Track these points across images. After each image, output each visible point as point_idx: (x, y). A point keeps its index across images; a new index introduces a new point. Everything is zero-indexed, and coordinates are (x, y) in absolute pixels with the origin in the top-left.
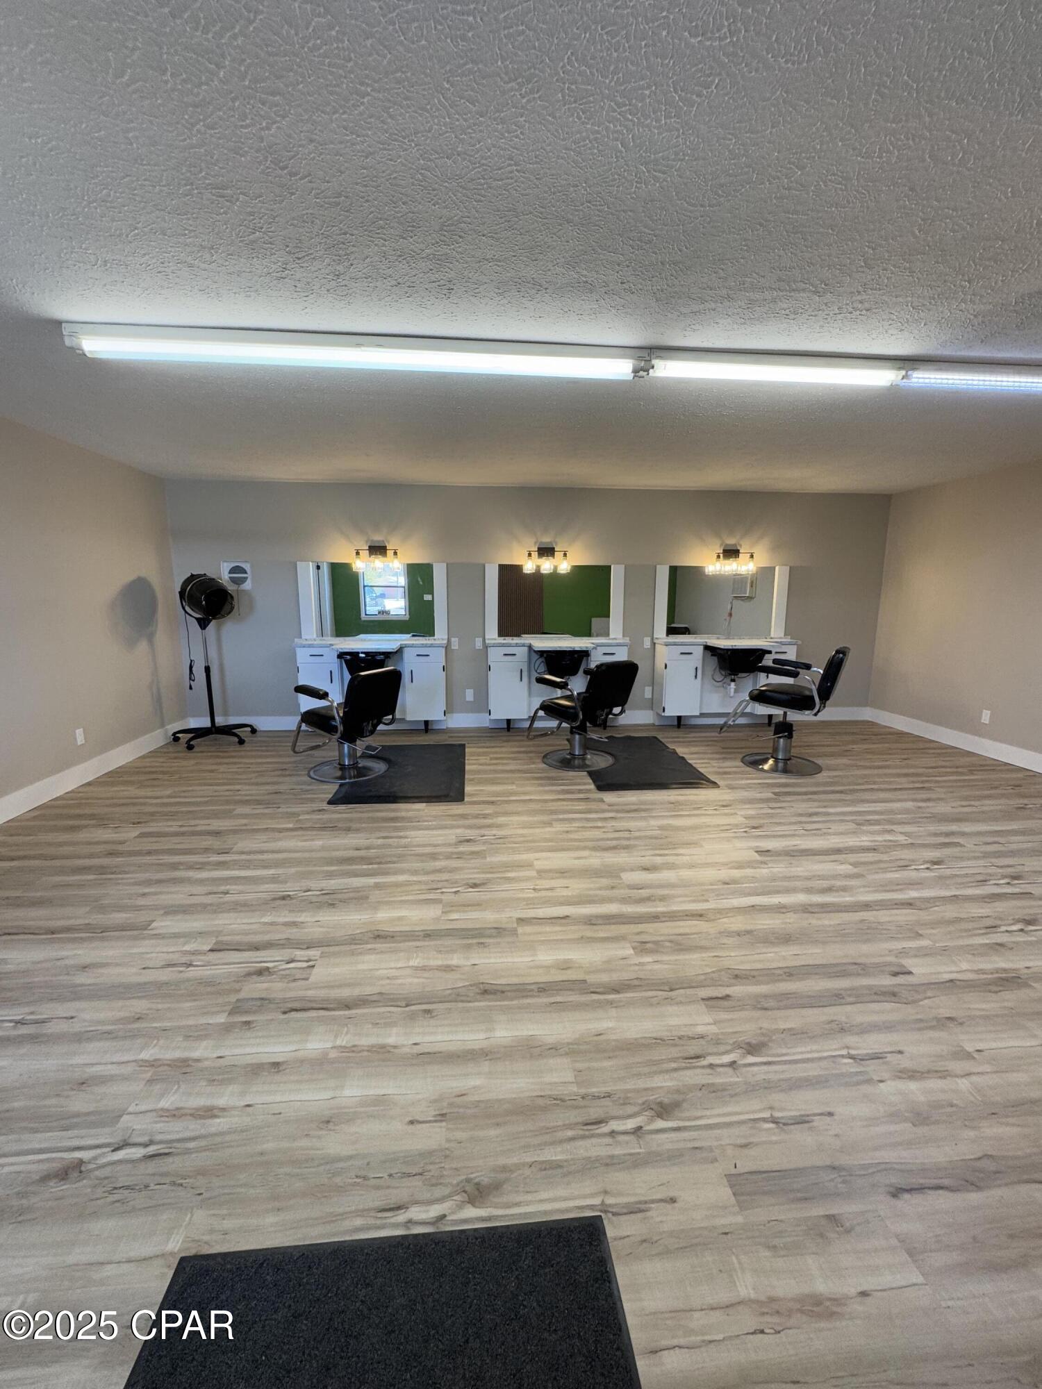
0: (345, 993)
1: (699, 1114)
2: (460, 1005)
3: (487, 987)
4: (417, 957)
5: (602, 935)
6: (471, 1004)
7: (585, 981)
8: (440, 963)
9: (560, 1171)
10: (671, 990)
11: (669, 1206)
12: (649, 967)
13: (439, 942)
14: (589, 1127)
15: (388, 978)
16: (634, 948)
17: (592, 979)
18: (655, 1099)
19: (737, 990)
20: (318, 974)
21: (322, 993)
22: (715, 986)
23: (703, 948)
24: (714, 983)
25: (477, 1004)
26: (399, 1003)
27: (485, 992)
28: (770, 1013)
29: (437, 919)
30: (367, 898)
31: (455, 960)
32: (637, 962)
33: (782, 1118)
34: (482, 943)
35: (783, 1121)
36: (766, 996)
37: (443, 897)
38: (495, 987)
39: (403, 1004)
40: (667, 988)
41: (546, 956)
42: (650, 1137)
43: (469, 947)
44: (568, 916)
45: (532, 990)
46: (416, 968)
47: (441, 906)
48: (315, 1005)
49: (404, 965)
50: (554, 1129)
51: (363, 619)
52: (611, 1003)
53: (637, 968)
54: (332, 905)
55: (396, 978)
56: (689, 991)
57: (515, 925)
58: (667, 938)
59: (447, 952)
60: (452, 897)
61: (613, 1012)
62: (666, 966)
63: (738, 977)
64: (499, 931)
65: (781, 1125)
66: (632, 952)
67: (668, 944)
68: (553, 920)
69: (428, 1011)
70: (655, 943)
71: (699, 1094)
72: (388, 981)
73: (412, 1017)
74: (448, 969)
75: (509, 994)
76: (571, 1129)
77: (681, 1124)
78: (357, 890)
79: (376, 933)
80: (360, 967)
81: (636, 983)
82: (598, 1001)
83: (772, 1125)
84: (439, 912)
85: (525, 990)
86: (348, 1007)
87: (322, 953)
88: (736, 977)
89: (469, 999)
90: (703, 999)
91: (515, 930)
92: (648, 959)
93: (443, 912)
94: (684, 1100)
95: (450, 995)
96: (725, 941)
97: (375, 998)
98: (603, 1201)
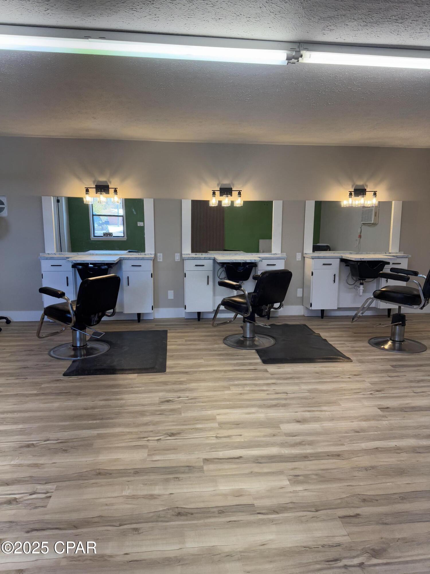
0: (74, 516)
2: (160, 524)
3: (182, 511)
4: (129, 488)
5: (265, 470)
6: (168, 524)
7: (252, 505)
8: (145, 493)
10: (317, 511)
12: (300, 494)
13: (145, 477)
15: (106, 505)
16: (289, 480)
17: (258, 503)
19: (366, 510)
20: (54, 503)
21: (57, 517)
22: (349, 507)
23: (340, 480)
24: (348, 505)
25: (172, 523)
26: (114, 524)
27: (179, 514)
28: (389, 526)
29: (144, 461)
30: (92, 445)
31: (157, 490)
32: (292, 491)
34: (177, 478)
36: (386, 515)
37: (148, 444)
38: (186, 510)
39: (118, 524)
40: (313, 509)
41: (224, 487)
43: (167, 480)
44: (241, 457)
45: (214, 512)
46: (128, 497)
47: (147, 451)
48: (50, 526)
49: (119, 495)
51: (92, 239)
52: (272, 521)
53: (291, 495)
54: (65, 451)
55: (112, 504)
56: (329, 512)
57: (202, 464)
58: (314, 472)
59: (151, 485)
60: (155, 443)
61: (274, 528)
62: (312, 493)
63: (366, 500)
64: (190, 468)
66: (288, 483)
67: (314, 477)
68: (230, 460)
69: (136, 530)
70: (306, 476)
72: (106, 507)
73: (124, 534)
74: (152, 497)
75: (197, 515)
78: (84, 439)
79: (98, 471)
80: (85, 497)
81: (291, 506)
82: (262, 520)
84: (146, 455)
85: (209, 512)
86: (76, 527)
87: (56, 487)
88: (364, 500)
89: (166, 519)
90: (339, 517)
91: (202, 467)
92: (299, 488)
93: (148, 455)
95: (152, 517)
96: (356, 474)
97: (96, 520)
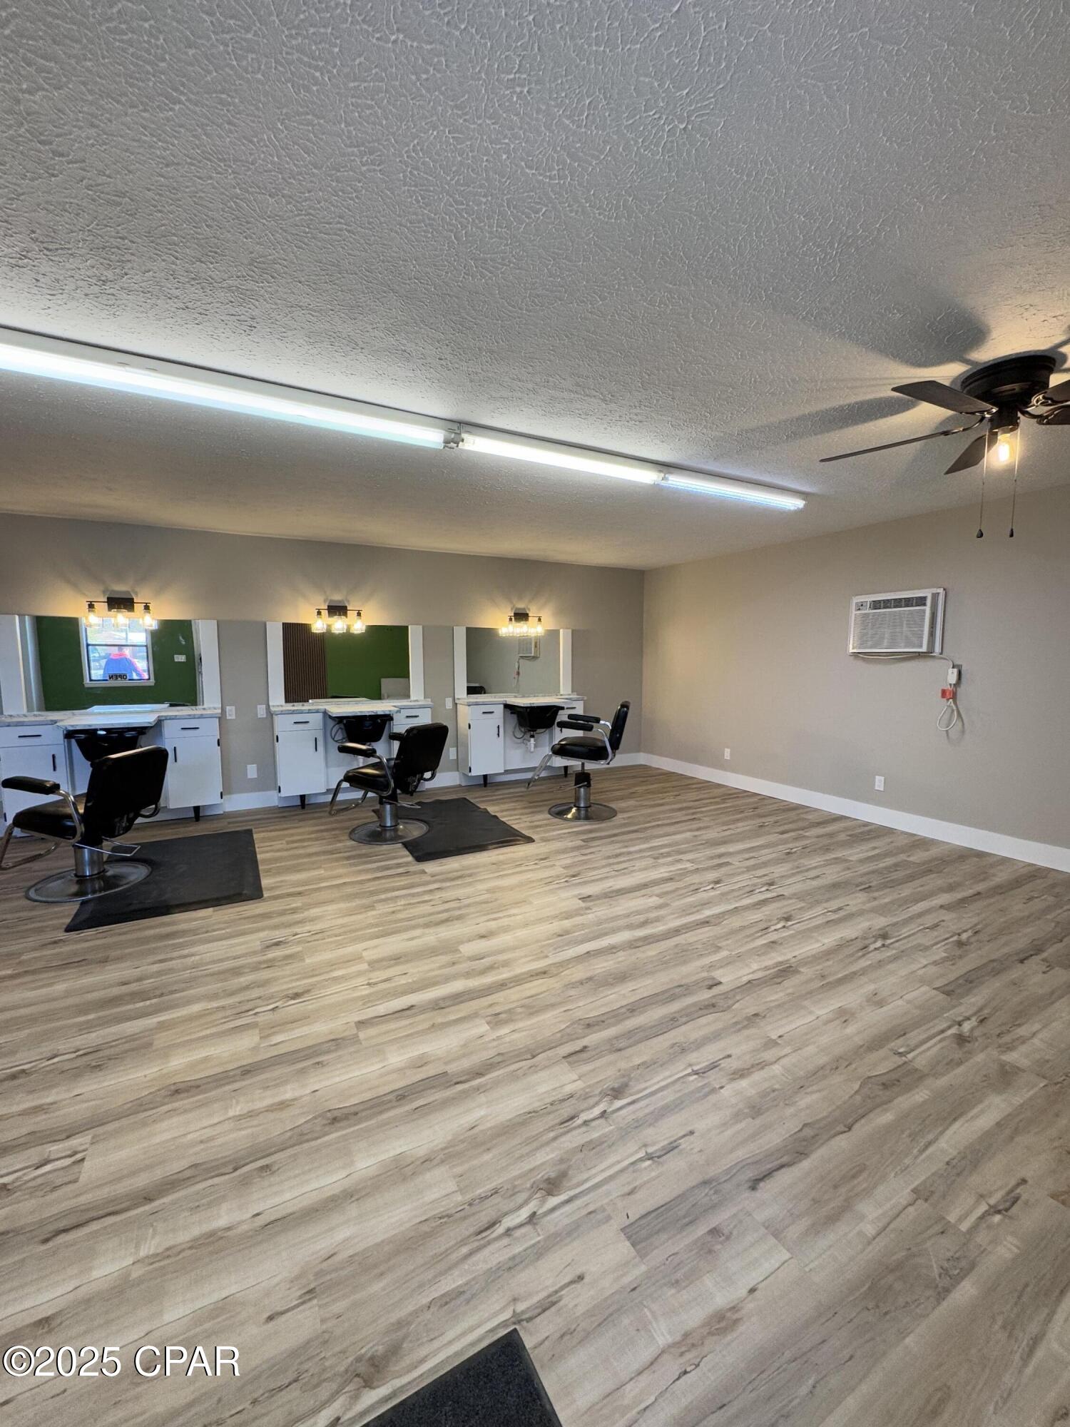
0: (142, 1181)
1: (585, 1176)
2: (306, 1146)
3: (336, 1114)
4: (238, 1102)
5: (453, 1017)
6: (319, 1141)
7: (445, 1073)
8: (268, 1102)
9: (462, 1298)
10: (534, 1057)
11: (578, 1286)
12: (507, 1039)
13: (263, 1077)
14: (484, 1235)
15: (202, 1142)
16: (488, 1023)
17: (452, 1068)
18: (542, 1177)
19: (592, 1039)
20: (90, 1170)
21: (104, 1193)
22: (572, 1040)
23: (553, 1006)
24: (571, 1038)
25: (326, 1138)
26: (223, 1171)
27: (335, 1120)
28: (623, 1052)
29: (255, 1049)
30: (151, 1044)
31: (288, 1092)
32: (495, 1037)
33: (656, 1151)
34: (318, 1063)
35: (657, 1154)
36: (617, 1038)
37: (259, 1019)
38: (345, 1111)
39: (230, 1168)
40: (529, 1056)
41: (396, 1058)
42: (549, 1218)
43: (303, 1071)
44: (412, 1006)
45: (390, 1101)
46: (239, 1118)
47: (257, 1031)
48: (94, 1214)
49: (222, 1119)
50: (447, 1253)
52: (477, 1089)
53: (495, 1043)
54: (98, 1067)
55: (211, 1139)
56: (549, 1053)
57: (355, 1031)
58: (519, 1003)
59: (276, 1086)
60: (270, 1016)
61: (482, 1098)
62: (524, 1033)
63: (590, 1025)
64: (337, 1043)
65: (656, 1159)
66: (487, 1027)
67: (519, 1010)
68: (397, 1015)
69: (263, 1168)
70: (509, 1011)
71: (581, 1156)
72: (202, 1146)
73: (245, 1182)
74: (283, 1105)
75: (364, 1114)
76: (465, 1244)
77: (572, 1193)
78: (132, 1038)
79: (173, 1088)
80: (157, 1140)
81: (499, 1059)
82: (463, 1092)
83: (648, 1163)
84: (256, 1039)
85: (383, 1103)
86: (148, 1199)
87: (93, 1138)
88: (589, 1026)
89: (316, 1135)
90: (564, 1057)
91: (356, 1036)
92: (504, 1031)
93: (261, 1038)
94: (569, 1167)
95: (290, 1138)
96: (572, 992)
97: (188, 1174)
98: (514, 1311)
